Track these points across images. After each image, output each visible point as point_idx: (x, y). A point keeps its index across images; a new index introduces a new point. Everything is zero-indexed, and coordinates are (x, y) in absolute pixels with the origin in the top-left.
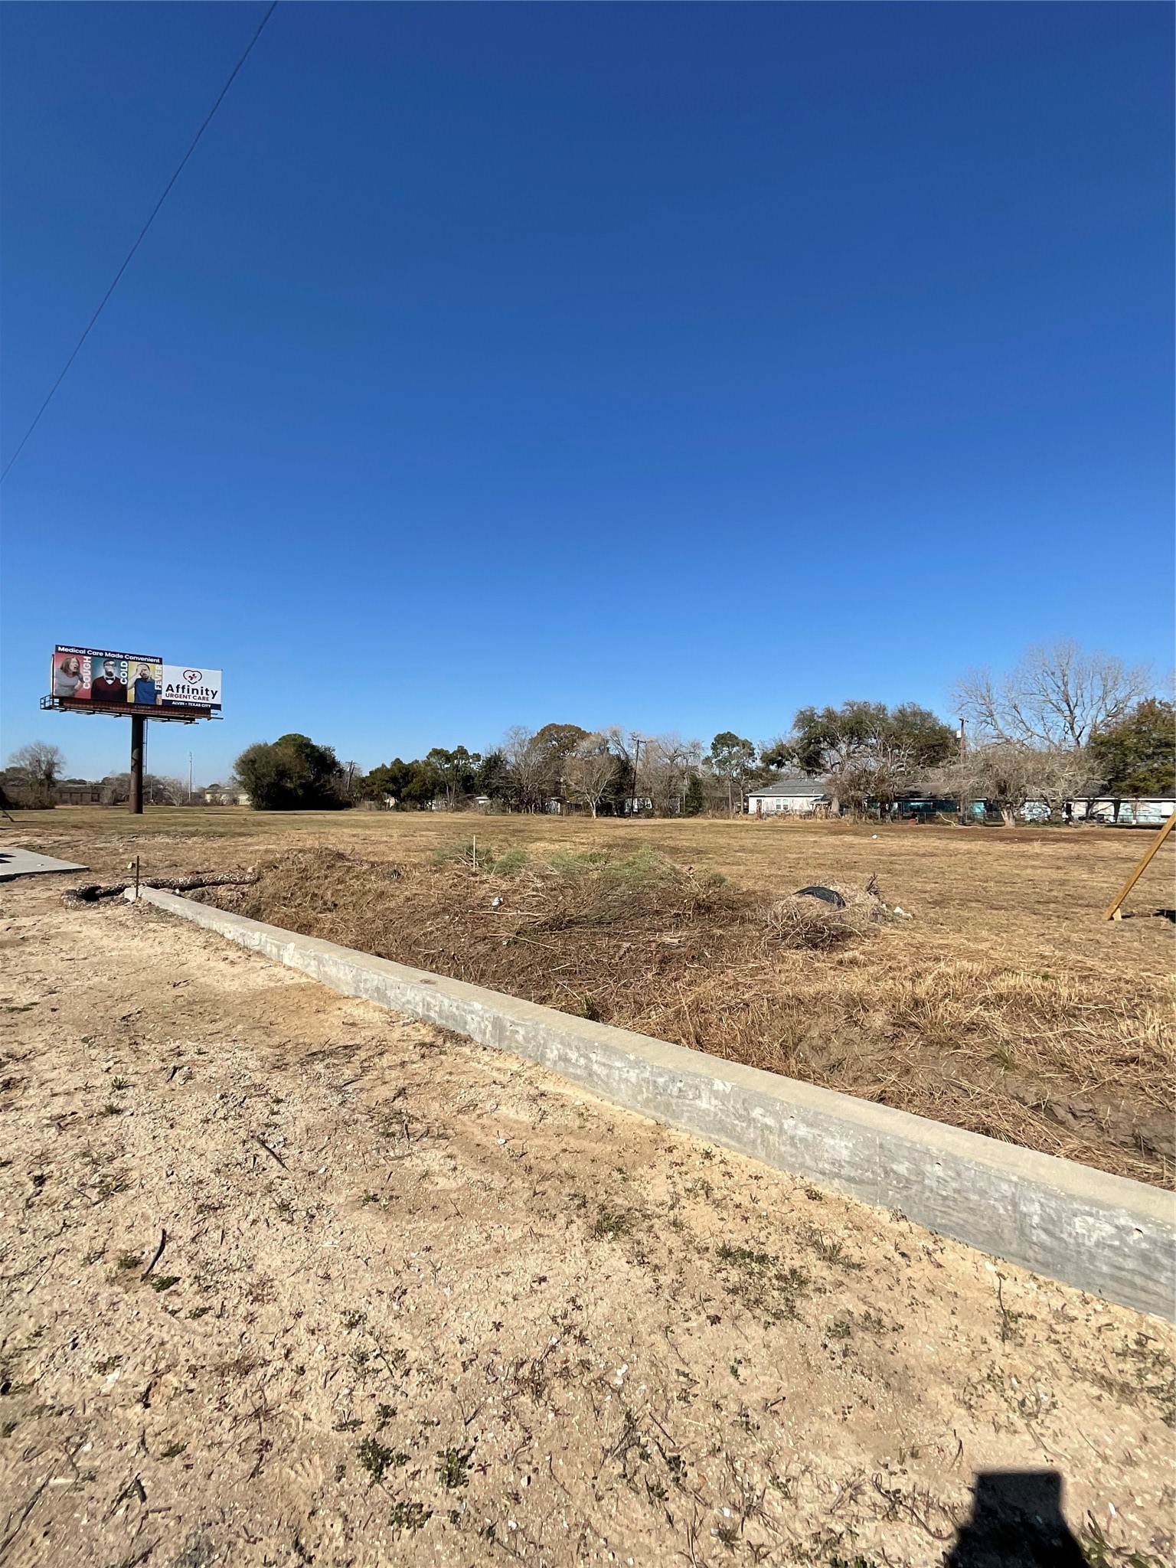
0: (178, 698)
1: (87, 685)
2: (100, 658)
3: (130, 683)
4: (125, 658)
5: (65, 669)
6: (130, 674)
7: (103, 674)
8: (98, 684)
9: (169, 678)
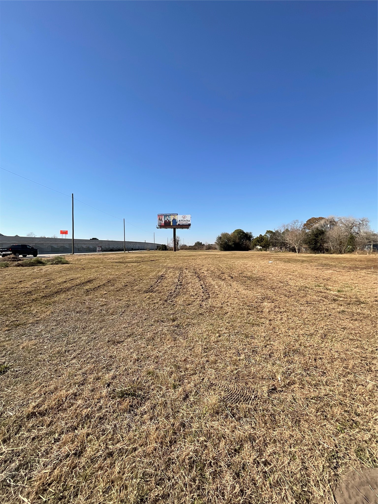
0: (181, 223)
1: (163, 223)
2: (166, 216)
3: (171, 221)
4: (170, 215)
5: (159, 219)
6: (171, 219)
7: (166, 219)
8: (165, 221)
9: (179, 219)
